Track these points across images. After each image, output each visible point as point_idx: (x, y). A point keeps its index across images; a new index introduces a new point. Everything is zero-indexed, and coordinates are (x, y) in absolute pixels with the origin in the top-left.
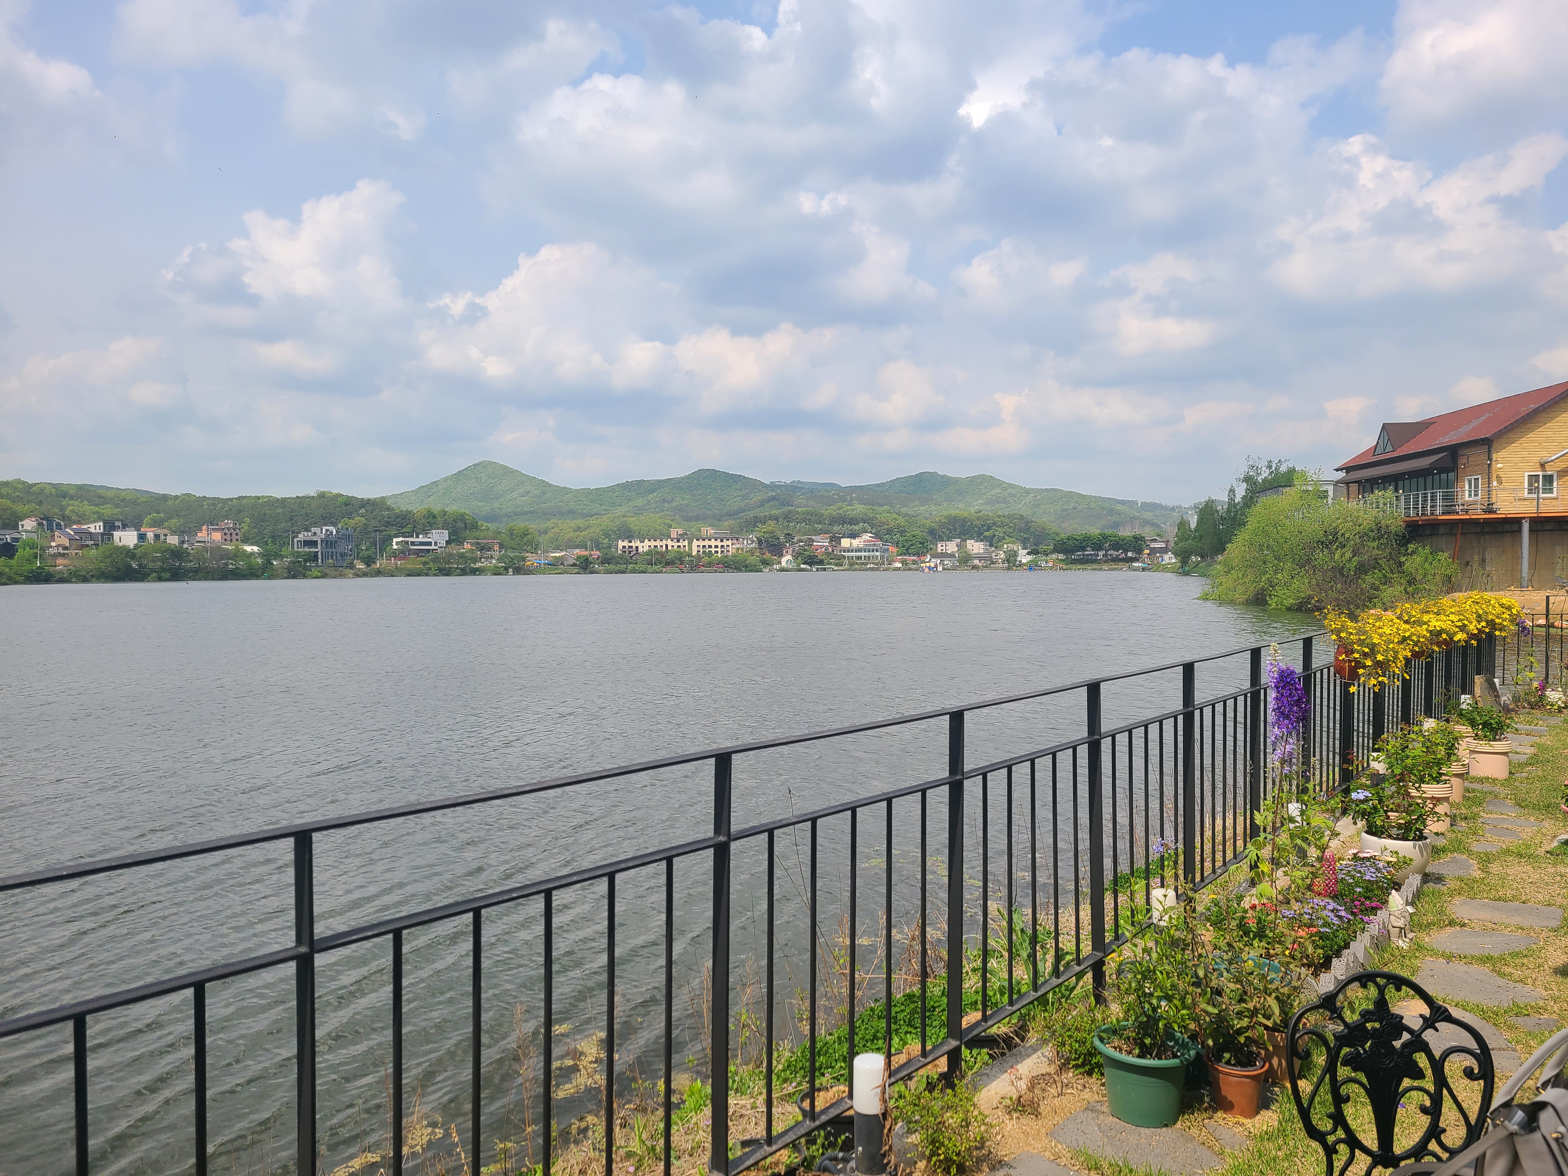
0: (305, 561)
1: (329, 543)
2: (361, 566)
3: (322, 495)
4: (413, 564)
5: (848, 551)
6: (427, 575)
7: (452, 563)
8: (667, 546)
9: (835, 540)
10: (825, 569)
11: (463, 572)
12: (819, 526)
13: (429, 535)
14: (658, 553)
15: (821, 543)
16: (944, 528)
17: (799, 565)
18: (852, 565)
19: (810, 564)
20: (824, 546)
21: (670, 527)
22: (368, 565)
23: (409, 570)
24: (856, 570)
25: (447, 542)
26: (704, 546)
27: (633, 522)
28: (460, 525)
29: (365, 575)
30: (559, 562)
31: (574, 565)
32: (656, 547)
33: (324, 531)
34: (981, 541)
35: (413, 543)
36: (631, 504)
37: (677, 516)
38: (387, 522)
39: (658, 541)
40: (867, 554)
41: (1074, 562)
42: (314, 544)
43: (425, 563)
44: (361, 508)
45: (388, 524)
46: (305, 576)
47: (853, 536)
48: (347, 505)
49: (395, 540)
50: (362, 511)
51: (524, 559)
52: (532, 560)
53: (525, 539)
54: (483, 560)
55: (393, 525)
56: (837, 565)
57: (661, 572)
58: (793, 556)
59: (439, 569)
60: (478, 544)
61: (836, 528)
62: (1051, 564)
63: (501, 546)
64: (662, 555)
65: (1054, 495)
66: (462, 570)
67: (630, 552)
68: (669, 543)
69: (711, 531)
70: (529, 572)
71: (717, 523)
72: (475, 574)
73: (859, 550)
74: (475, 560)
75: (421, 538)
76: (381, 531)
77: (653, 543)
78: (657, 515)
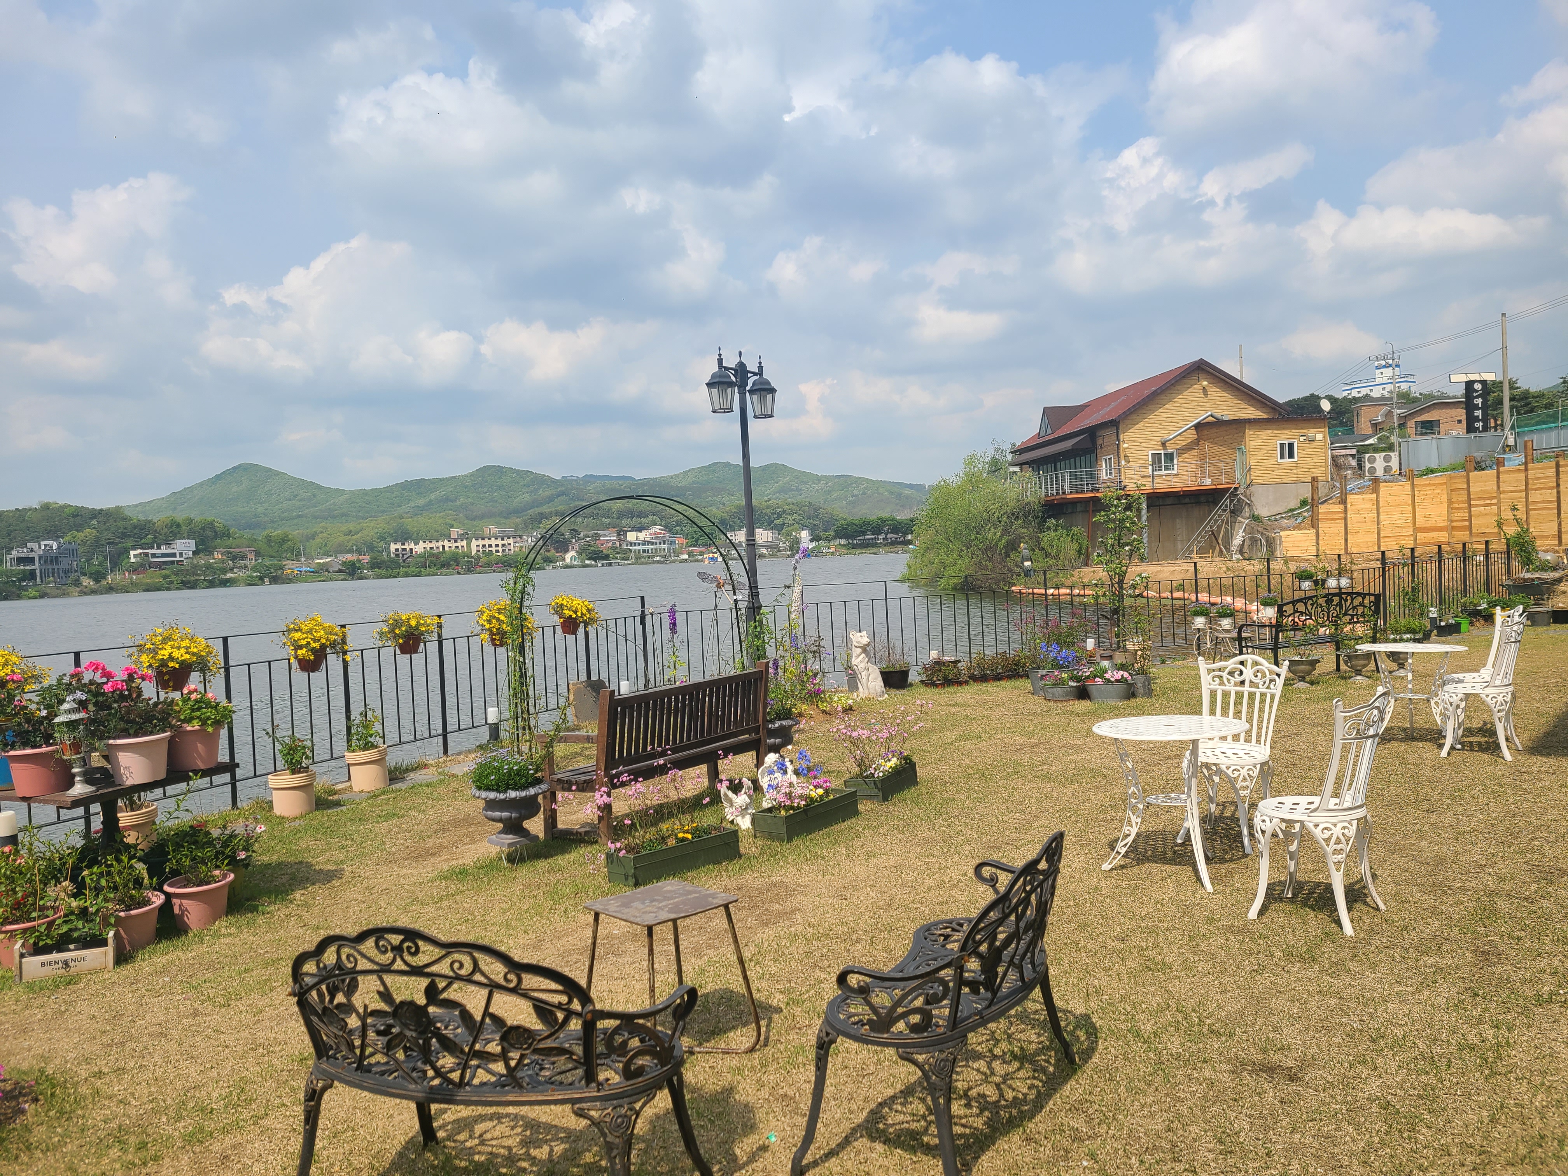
0: (20, 580)
1: (50, 559)
2: (86, 581)
3: (46, 507)
4: (151, 578)
5: (635, 545)
6: (168, 589)
7: (199, 575)
8: (443, 547)
9: (621, 533)
10: (610, 564)
11: (212, 584)
12: (608, 520)
13: (172, 546)
14: (433, 555)
15: (608, 537)
16: (735, 518)
17: (584, 561)
18: (637, 558)
19: (595, 560)
20: (610, 541)
21: (452, 526)
22: (97, 581)
23: (147, 584)
24: (642, 563)
25: (193, 552)
26: (484, 546)
27: (410, 524)
28: (209, 533)
29: (93, 592)
30: (325, 568)
31: (340, 571)
32: (432, 548)
33: (43, 547)
34: (771, 529)
35: (154, 555)
36: (412, 504)
37: (461, 515)
38: (123, 533)
39: (434, 542)
40: (652, 547)
41: (854, 547)
42: (31, 560)
43: (165, 577)
44: (92, 518)
45: (124, 535)
46: (19, 597)
47: (640, 529)
48: (75, 516)
49: (132, 553)
50: (94, 522)
51: (282, 568)
52: (291, 567)
53: (285, 546)
54: (235, 570)
55: (130, 536)
56: (623, 559)
57: (436, 574)
58: (577, 552)
59: (182, 582)
60: (229, 552)
61: (625, 522)
62: (833, 550)
63: (258, 554)
64: (437, 556)
65: (846, 482)
66: (210, 581)
67: (403, 555)
68: (447, 544)
69: (495, 530)
70: (289, 580)
71: (503, 521)
72: (225, 586)
73: (645, 543)
74: (224, 571)
75: (164, 549)
76: (117, 544)
77: (428, 545)
78: (438, 515)
